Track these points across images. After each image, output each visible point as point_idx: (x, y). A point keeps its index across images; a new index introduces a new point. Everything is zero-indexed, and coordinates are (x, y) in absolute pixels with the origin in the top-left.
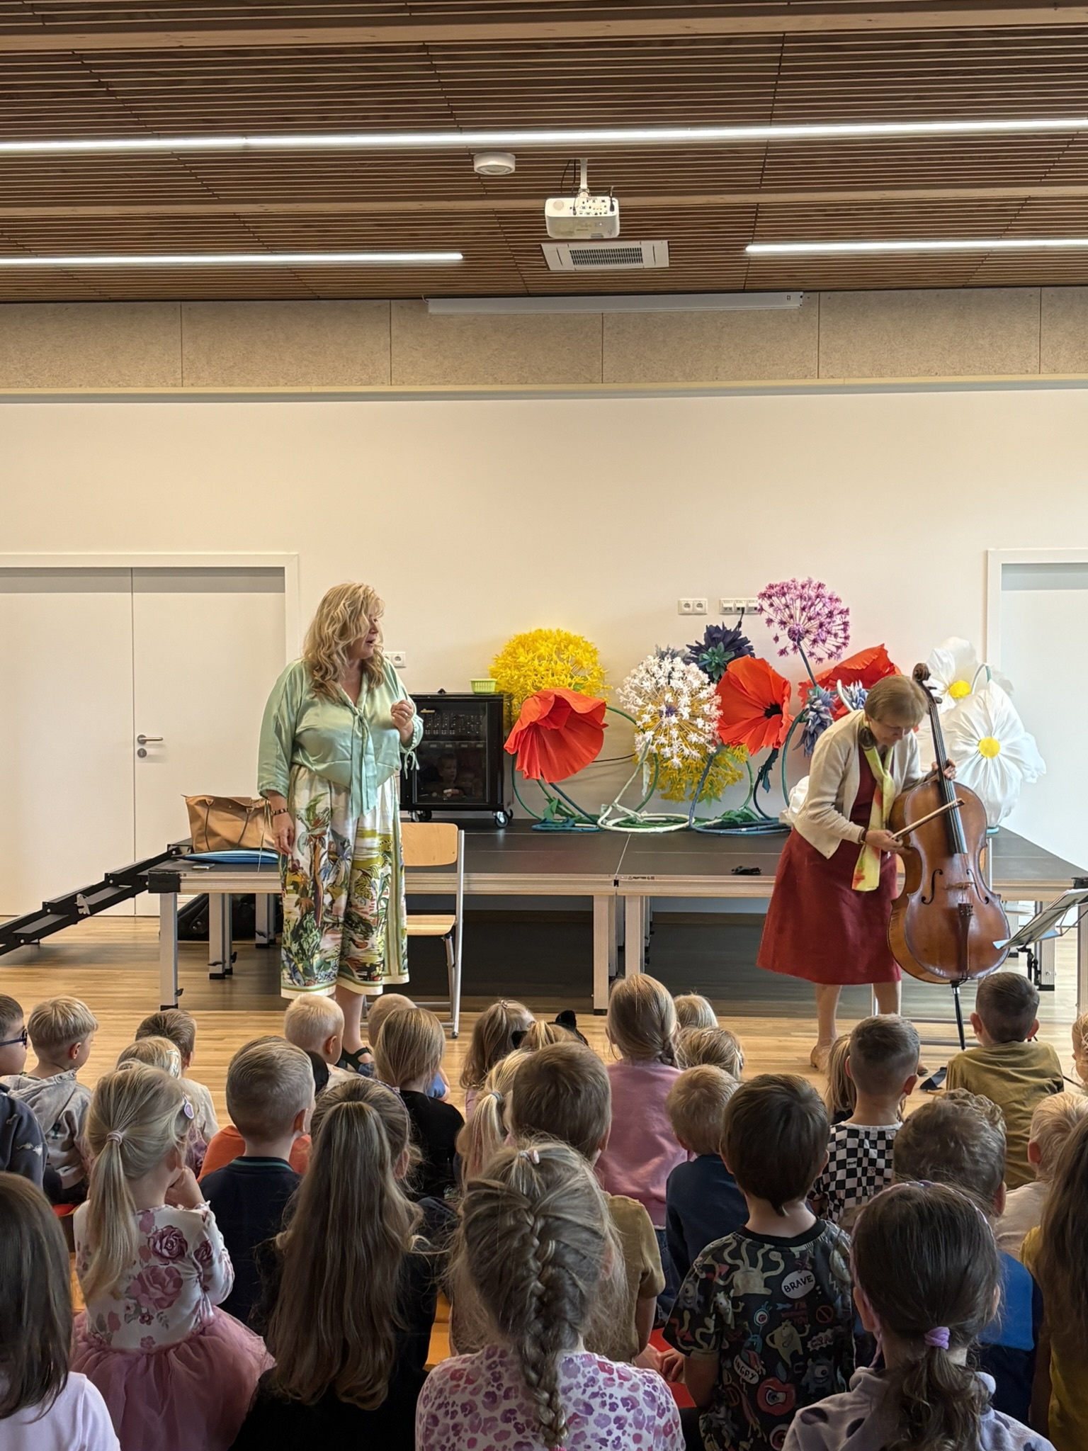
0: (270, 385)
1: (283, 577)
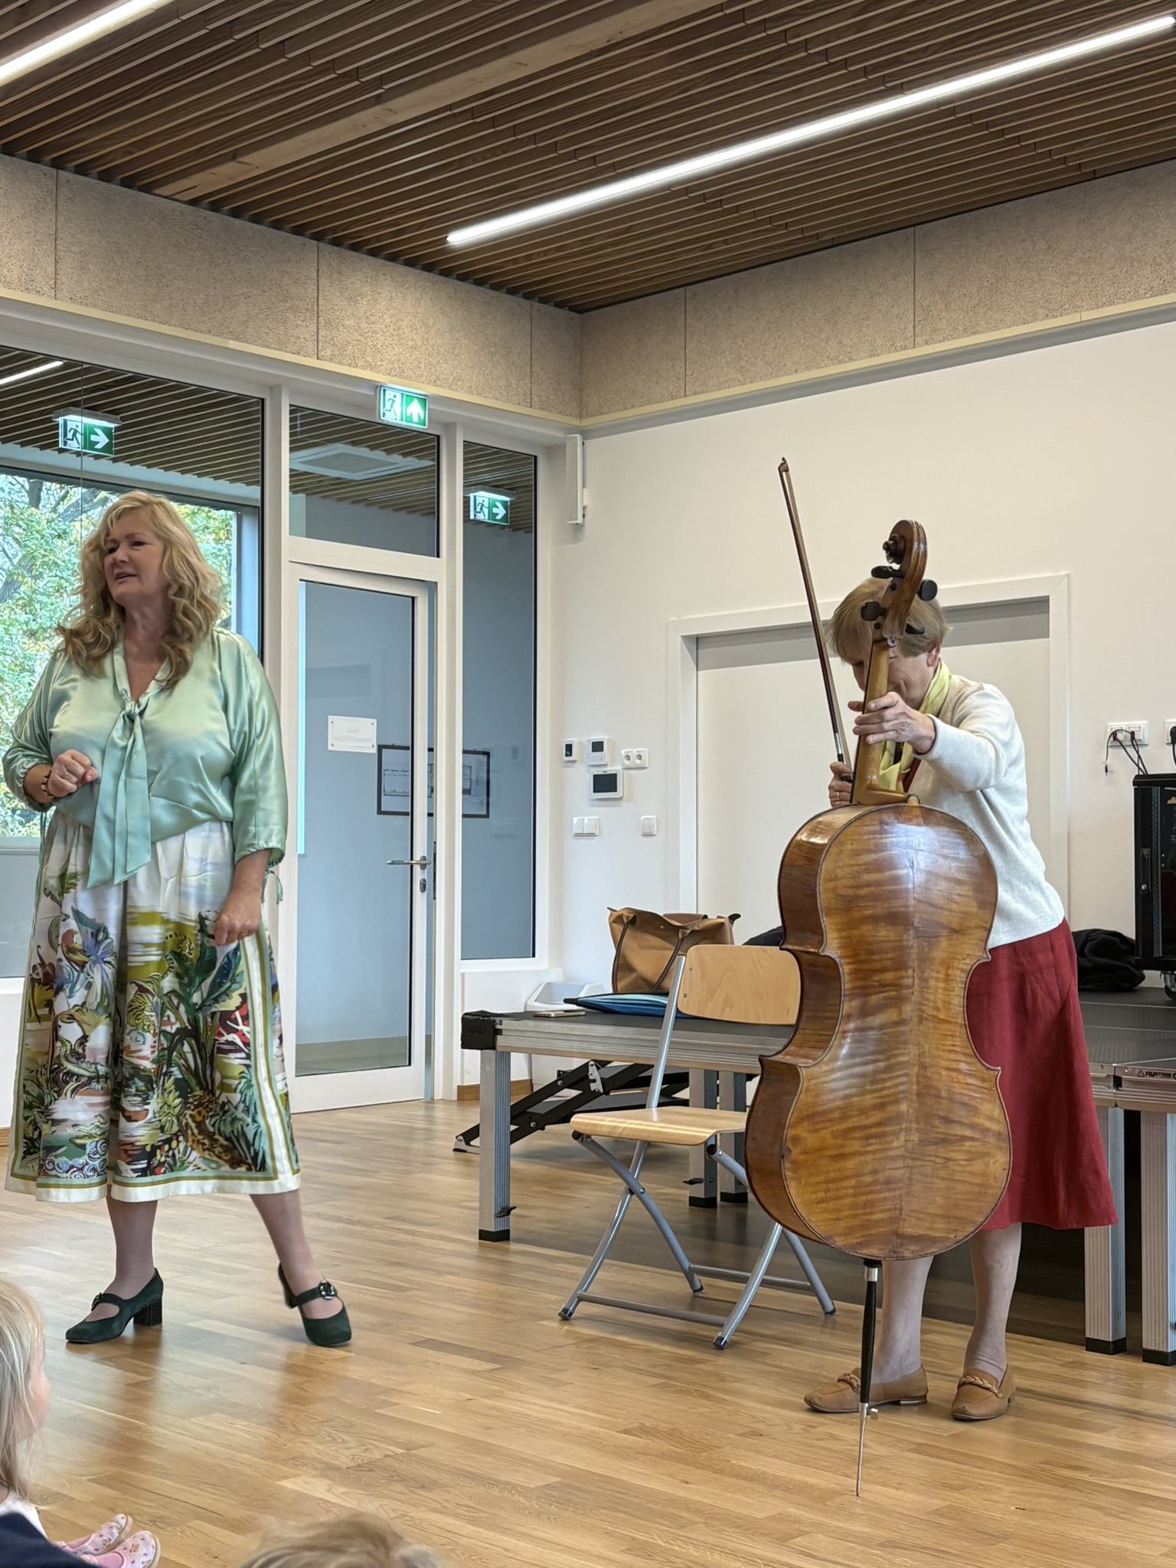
1: (1048, 612)
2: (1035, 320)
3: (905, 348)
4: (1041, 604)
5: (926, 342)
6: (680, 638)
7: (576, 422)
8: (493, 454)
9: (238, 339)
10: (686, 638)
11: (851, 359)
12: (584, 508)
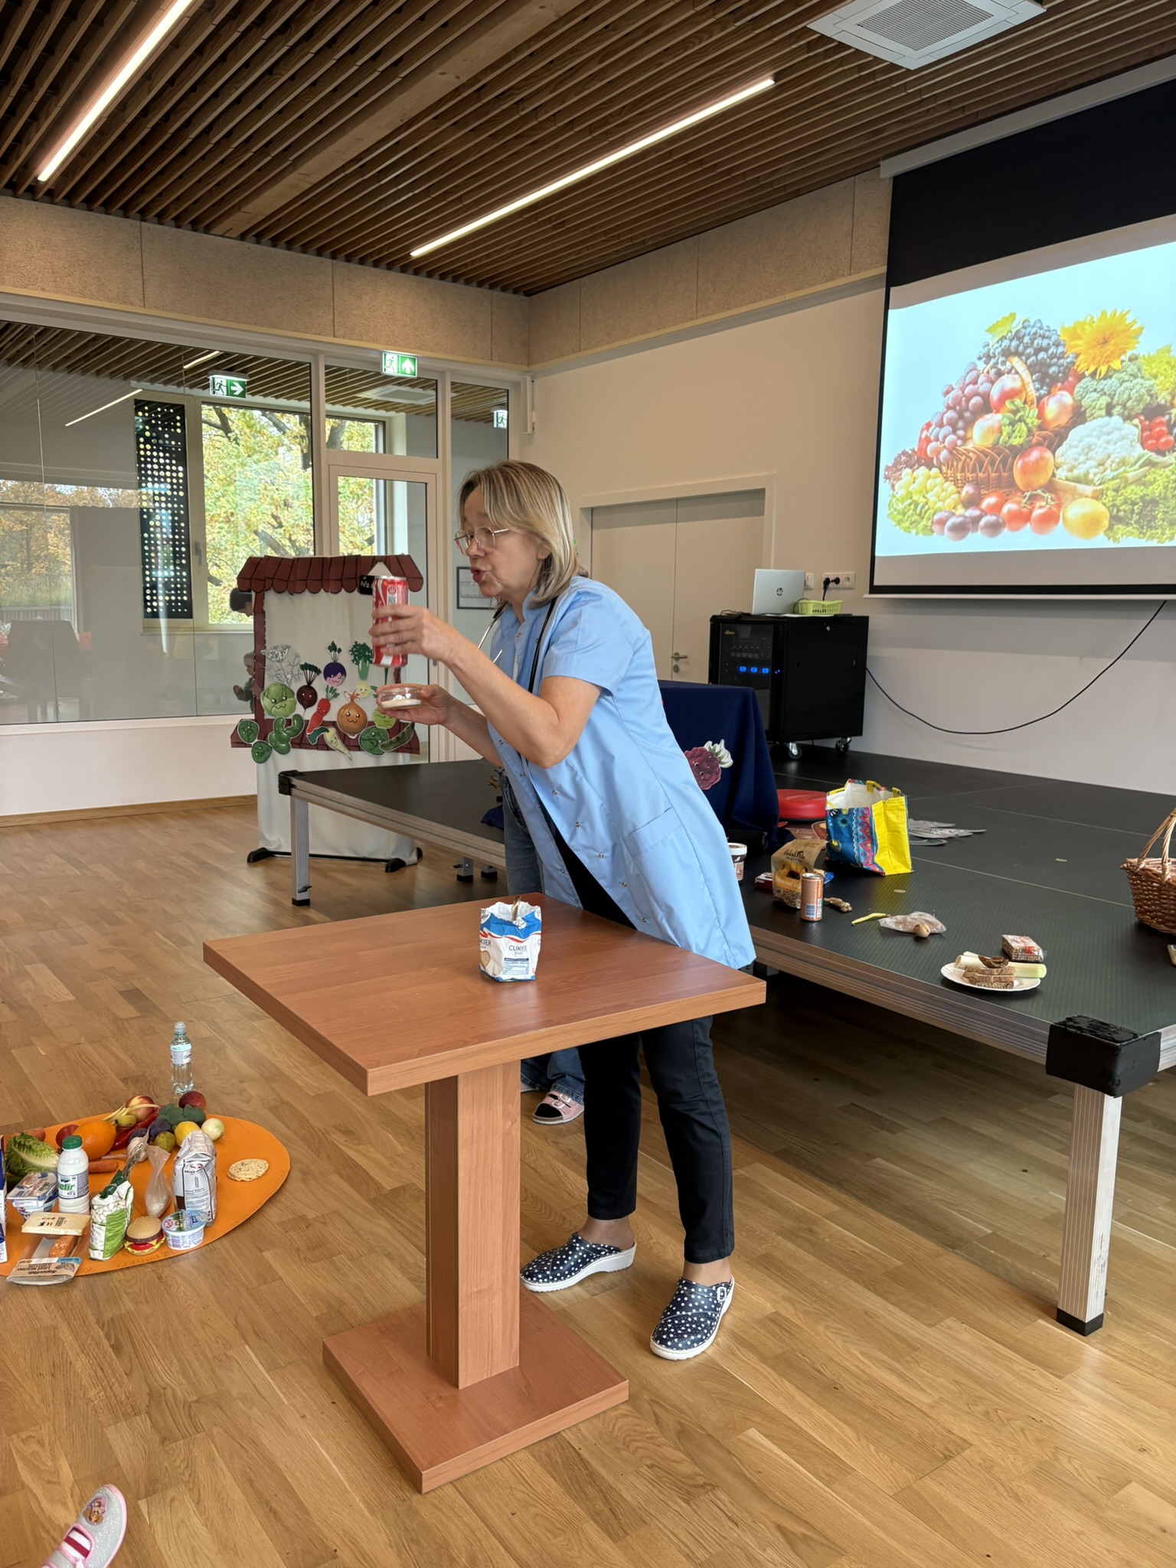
0: (755, 301)
1: (764, 498)
2: (761, 300)
3: (692, 319)
4: (761, 493)
5: (703, 316)
6: (579, 510)
7: (525, 368)
8: (482, 390)
9: (276, 327)
10: (583, 509)
11: (664, 327)
12: (533, 424)
